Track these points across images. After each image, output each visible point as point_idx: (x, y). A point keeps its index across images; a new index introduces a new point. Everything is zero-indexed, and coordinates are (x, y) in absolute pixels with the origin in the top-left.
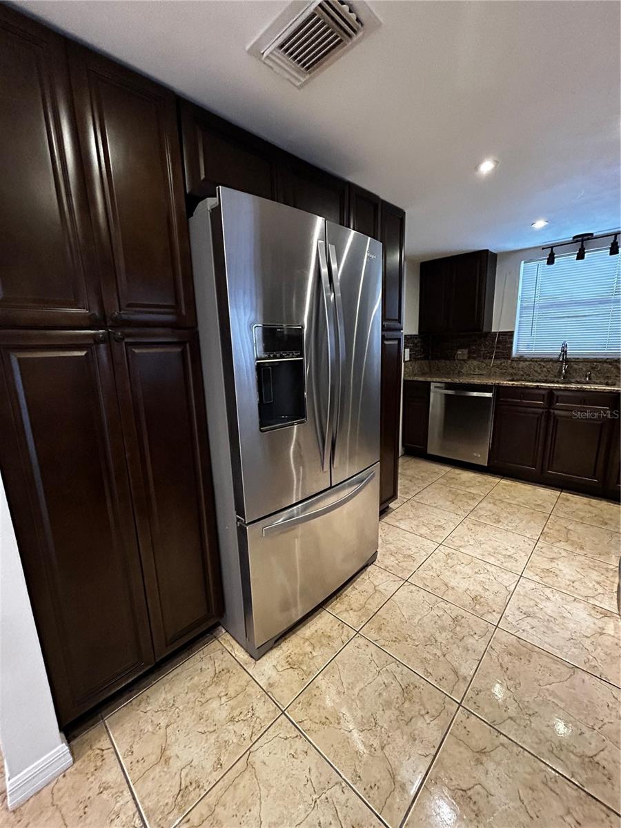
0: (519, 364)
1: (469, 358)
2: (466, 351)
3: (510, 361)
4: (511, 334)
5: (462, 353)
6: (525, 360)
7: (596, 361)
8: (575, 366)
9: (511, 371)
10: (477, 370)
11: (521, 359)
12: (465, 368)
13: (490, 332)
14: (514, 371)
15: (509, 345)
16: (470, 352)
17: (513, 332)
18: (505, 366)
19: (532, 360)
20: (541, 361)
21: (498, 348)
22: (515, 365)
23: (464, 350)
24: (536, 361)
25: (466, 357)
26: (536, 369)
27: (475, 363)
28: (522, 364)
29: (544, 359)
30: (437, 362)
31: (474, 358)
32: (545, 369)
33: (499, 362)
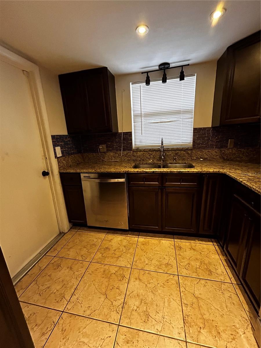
0: (137, 153)
1: (108, 150)
2: (105, 146)
3: (132, 152)
4: (130, 134)
5: (102, 147)
6: (141, 151)
7: (178, 149)
8: (168, 153)
9: (133, 158)
10: (113, 159)
11: (138, 150)
12: (106, 158)
13: (118, 132)
14: (135, 158)
15: (130, 141)
16: (107, 147)
17: (131, 132)
18: (129, 155)
19: (144, 151)
20: (149, 151)
21: (124, 143)
22: (135, 154)
23: (103, 145)
24: (147, 151)
25: (105, 151)
26: (147, 156)
27: (112, 154)
28: (139, 154)
29: (150, 149)
30: (87, 154)
31: (111, 151)
32: (152, 156)
33: (125, 152)
